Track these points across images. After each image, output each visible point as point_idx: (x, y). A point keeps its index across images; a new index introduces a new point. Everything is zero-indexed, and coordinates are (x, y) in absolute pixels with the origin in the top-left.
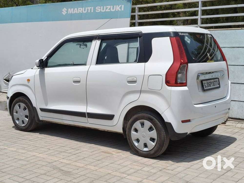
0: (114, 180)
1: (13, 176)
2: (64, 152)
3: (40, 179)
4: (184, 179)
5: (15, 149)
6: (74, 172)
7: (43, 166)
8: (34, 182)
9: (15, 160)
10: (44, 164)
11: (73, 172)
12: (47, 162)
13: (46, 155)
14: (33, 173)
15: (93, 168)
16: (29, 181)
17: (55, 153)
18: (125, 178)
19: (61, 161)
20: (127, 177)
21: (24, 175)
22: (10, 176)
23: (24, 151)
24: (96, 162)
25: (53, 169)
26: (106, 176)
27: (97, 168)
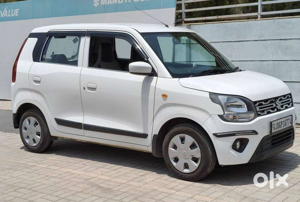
0: (161, 196)
1: (45, 195)
2: (102, 167)
3: (76, 197)
4: (243, 194)
5: (46, 166)
6: (115, 188)
7: (79, 183)
8: (70, 200)
9: (47, 178)
10: (80, 181)
11: (113, 189)
12: (83, 179)
13: (82, 171)
14: (68, 191)
15: (136, 184)
16: (64, 199)
17: (93, 169)
18: (173, 194)
19: (99, 177)
20: (176, 193)
21: (58, 193)
22: (43, 195)
23: (56, 168)
24: (140, 178)
25: (90, 187)
26: (152, 193)
27: (141, 184)
